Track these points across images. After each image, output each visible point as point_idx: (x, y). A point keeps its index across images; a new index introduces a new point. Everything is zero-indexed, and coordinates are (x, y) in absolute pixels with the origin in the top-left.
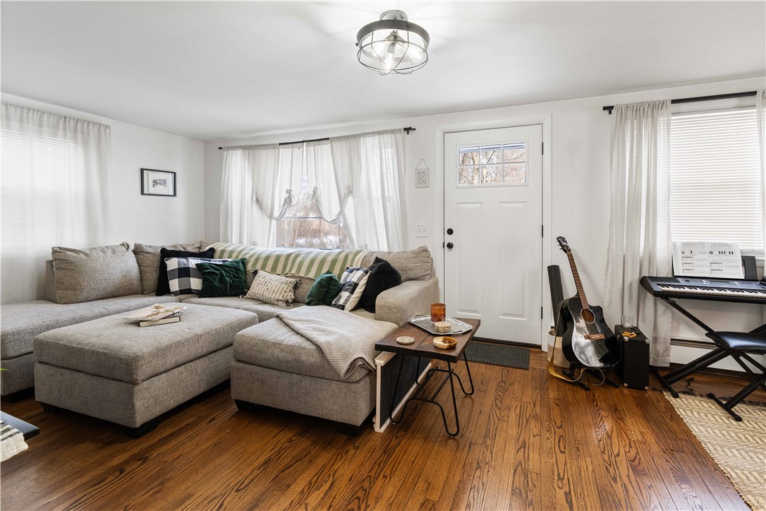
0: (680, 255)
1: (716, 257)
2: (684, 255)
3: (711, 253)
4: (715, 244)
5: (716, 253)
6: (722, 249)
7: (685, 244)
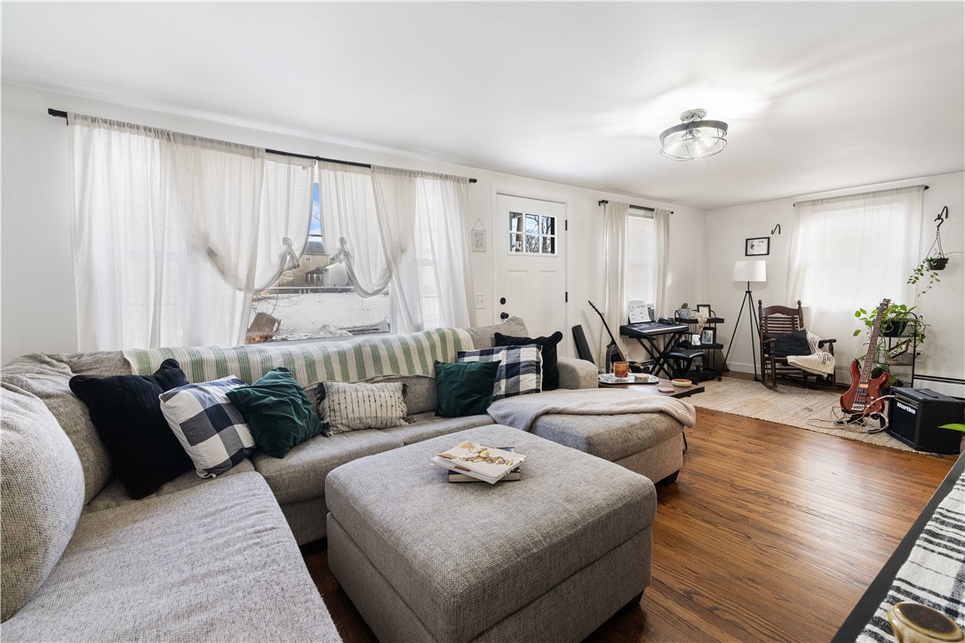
4: (639, 302)
6: (639, 305)
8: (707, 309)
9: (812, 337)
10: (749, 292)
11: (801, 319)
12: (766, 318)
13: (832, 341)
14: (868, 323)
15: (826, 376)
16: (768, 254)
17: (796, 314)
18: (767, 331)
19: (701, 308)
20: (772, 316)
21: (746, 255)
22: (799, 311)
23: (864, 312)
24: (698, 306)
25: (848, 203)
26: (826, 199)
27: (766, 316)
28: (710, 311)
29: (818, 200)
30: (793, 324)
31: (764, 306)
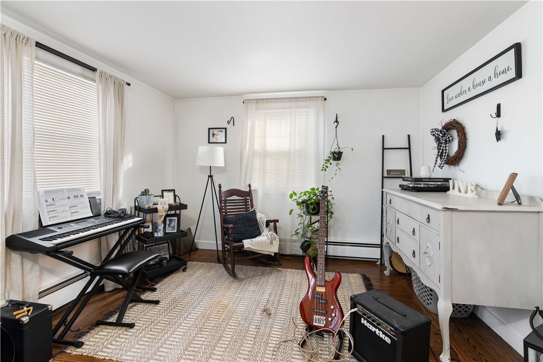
0: (45, 204)
1: (73, 201)
2: (48, 203)
3: (69, 198)
4: (70, 190)
5: (72, 197)
6: (75, 194)
7: (47, 192)
8: (172, 194)
9: (261, 217)
10: (211, 176)
11: (252, 201)
12: (225, 201)
13: (276, 221)
14: (298, 204)
15: (273, 255)
16: (226, 142)
17: (247, 196)
18: (226, 212)
19: (165, 194)
20: (230, 198)
21: (209, 143)
22: (249, 194)
23: (295, 194)
24: (163, 191)
25: (280, 104)
26: (265, 99)
27: (225, 198)
28: (175, 196)
29: (260, 99)
30: (246, 205)
31: (223, 190)
